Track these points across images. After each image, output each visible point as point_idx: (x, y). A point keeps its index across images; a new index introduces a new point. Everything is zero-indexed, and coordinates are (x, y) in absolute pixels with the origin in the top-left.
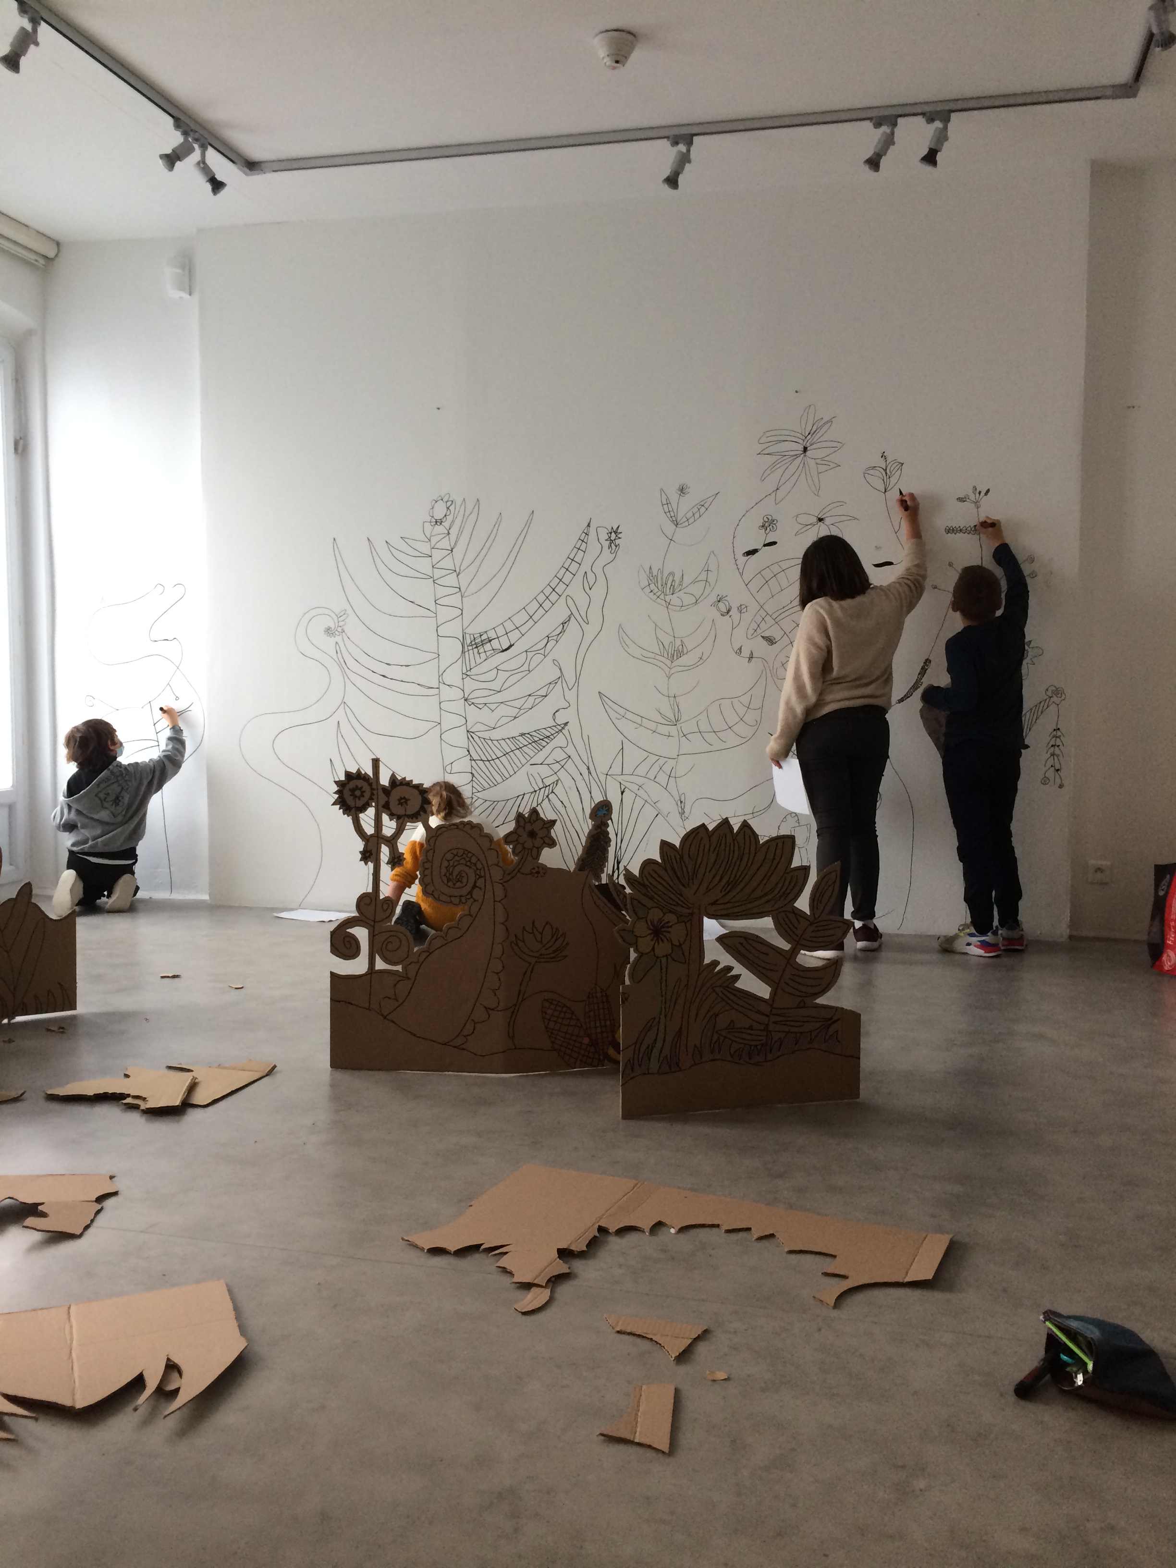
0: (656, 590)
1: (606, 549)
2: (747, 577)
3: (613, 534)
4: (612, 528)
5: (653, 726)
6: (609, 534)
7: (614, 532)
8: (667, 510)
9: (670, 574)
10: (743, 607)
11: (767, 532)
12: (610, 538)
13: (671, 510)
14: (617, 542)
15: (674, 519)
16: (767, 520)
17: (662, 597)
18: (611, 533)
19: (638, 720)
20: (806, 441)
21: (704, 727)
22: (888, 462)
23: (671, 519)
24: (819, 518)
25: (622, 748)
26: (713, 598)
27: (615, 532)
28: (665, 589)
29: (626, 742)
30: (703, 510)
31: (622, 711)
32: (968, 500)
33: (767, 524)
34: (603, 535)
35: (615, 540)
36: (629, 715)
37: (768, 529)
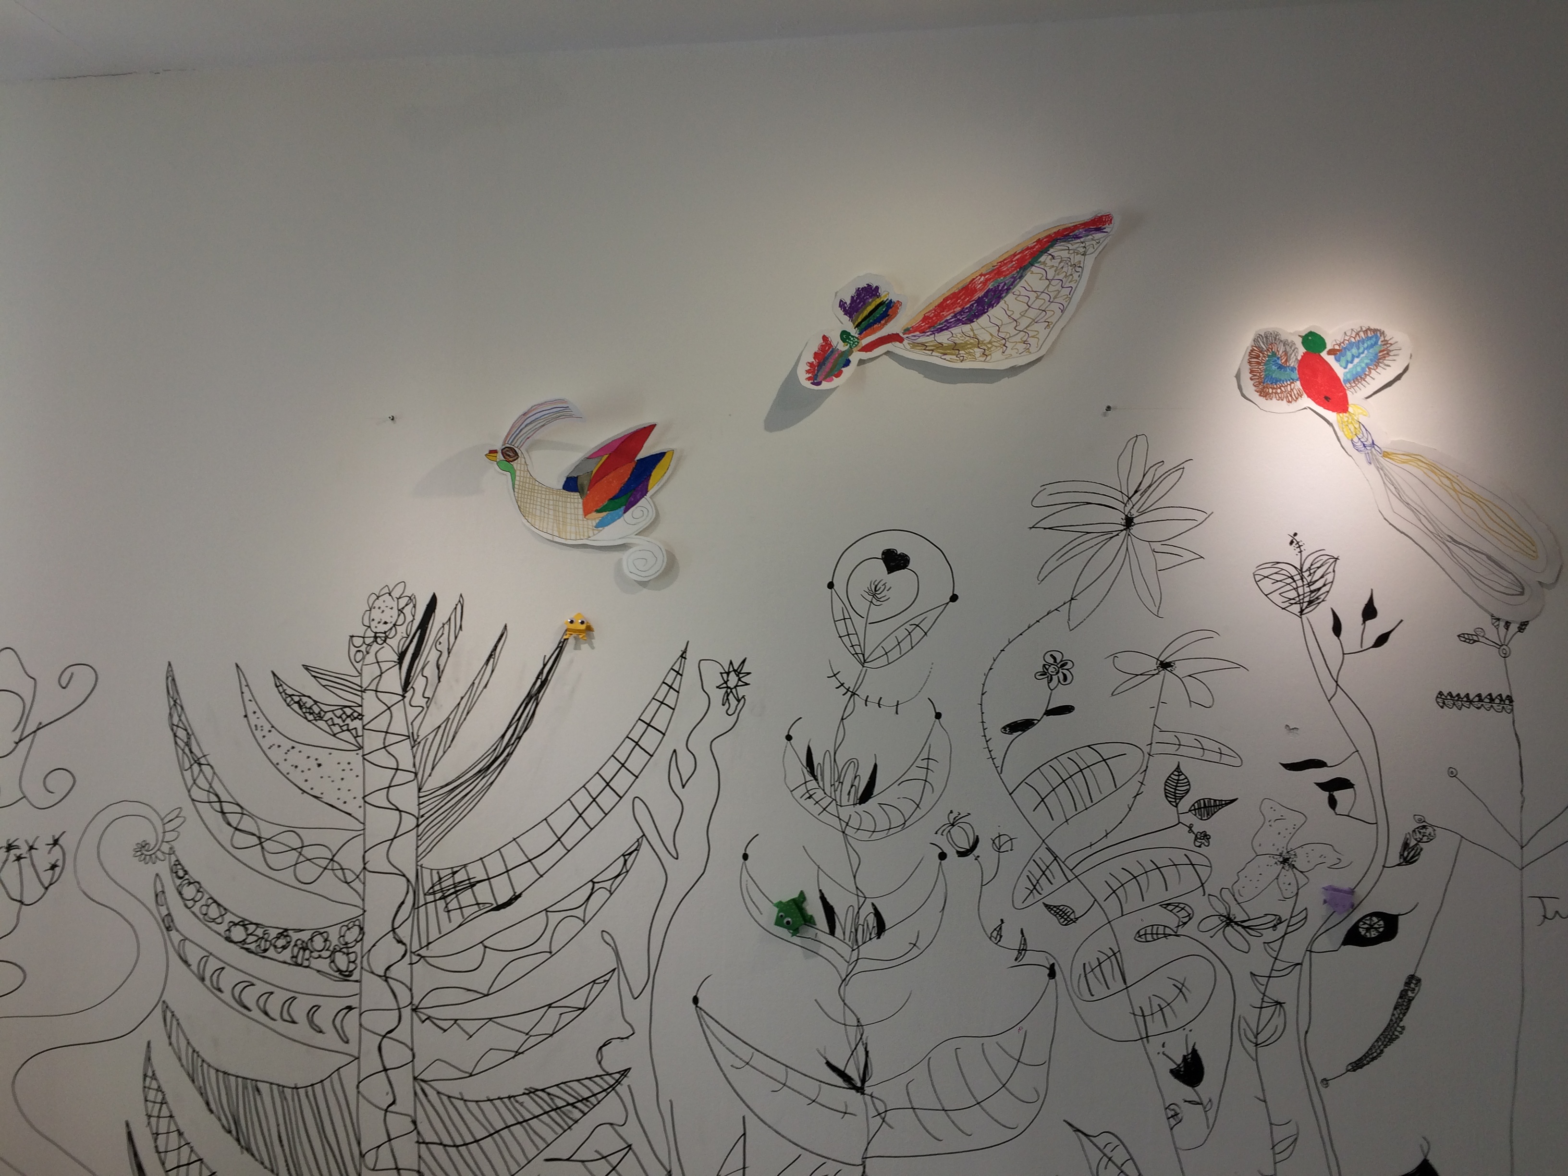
0: (819, 795)
1: (717, 708)
2: (1012, 777)
3: (732, 674)
4: (731, 663)
5: (810, 1088)
6: (725, 676)
7: (735, 671)
8: (843, 632)
9: (851, 761)
10: (1004, 839)
11: (1052, 685)
12: (726, 682)
13: (851, 631)
14: (741, 691)
15: (859, 651)
16: (1051, 661)
17: (832, 808)
18: (728, 673)
19: (779, 1072)
20: (1129, 506)
21: (923, 1097)
22: (1304, 554)
23: (851, 649)
24: (1161, 662)
25: (744, 1134)
26: (940, 818)
27: (738, 672)
28: (838, 793)
29: (751, 1120)
30: (917, 634)
31: (745, 1052)
32: (1481, 639)
33: (1051, 669)
34: (713, 678)
35: (735, 687)
36: (759, 1061)
37: (1055, 678)
